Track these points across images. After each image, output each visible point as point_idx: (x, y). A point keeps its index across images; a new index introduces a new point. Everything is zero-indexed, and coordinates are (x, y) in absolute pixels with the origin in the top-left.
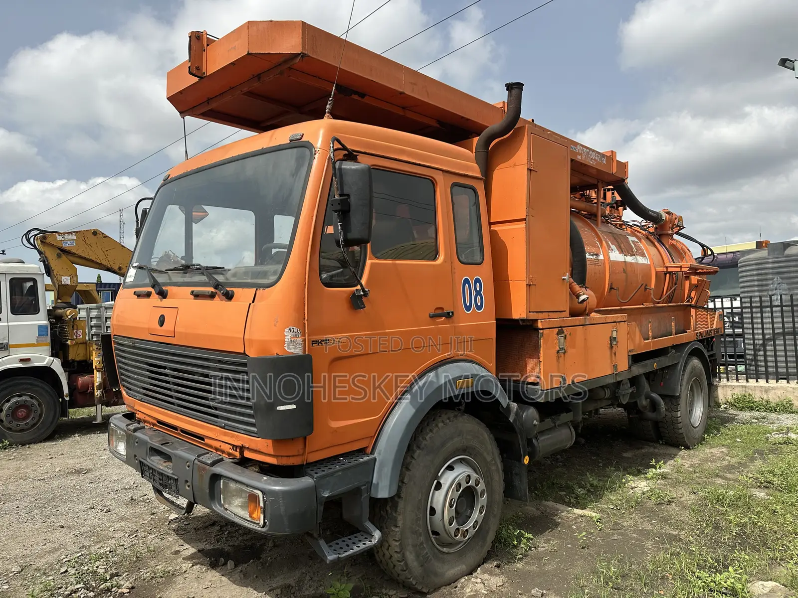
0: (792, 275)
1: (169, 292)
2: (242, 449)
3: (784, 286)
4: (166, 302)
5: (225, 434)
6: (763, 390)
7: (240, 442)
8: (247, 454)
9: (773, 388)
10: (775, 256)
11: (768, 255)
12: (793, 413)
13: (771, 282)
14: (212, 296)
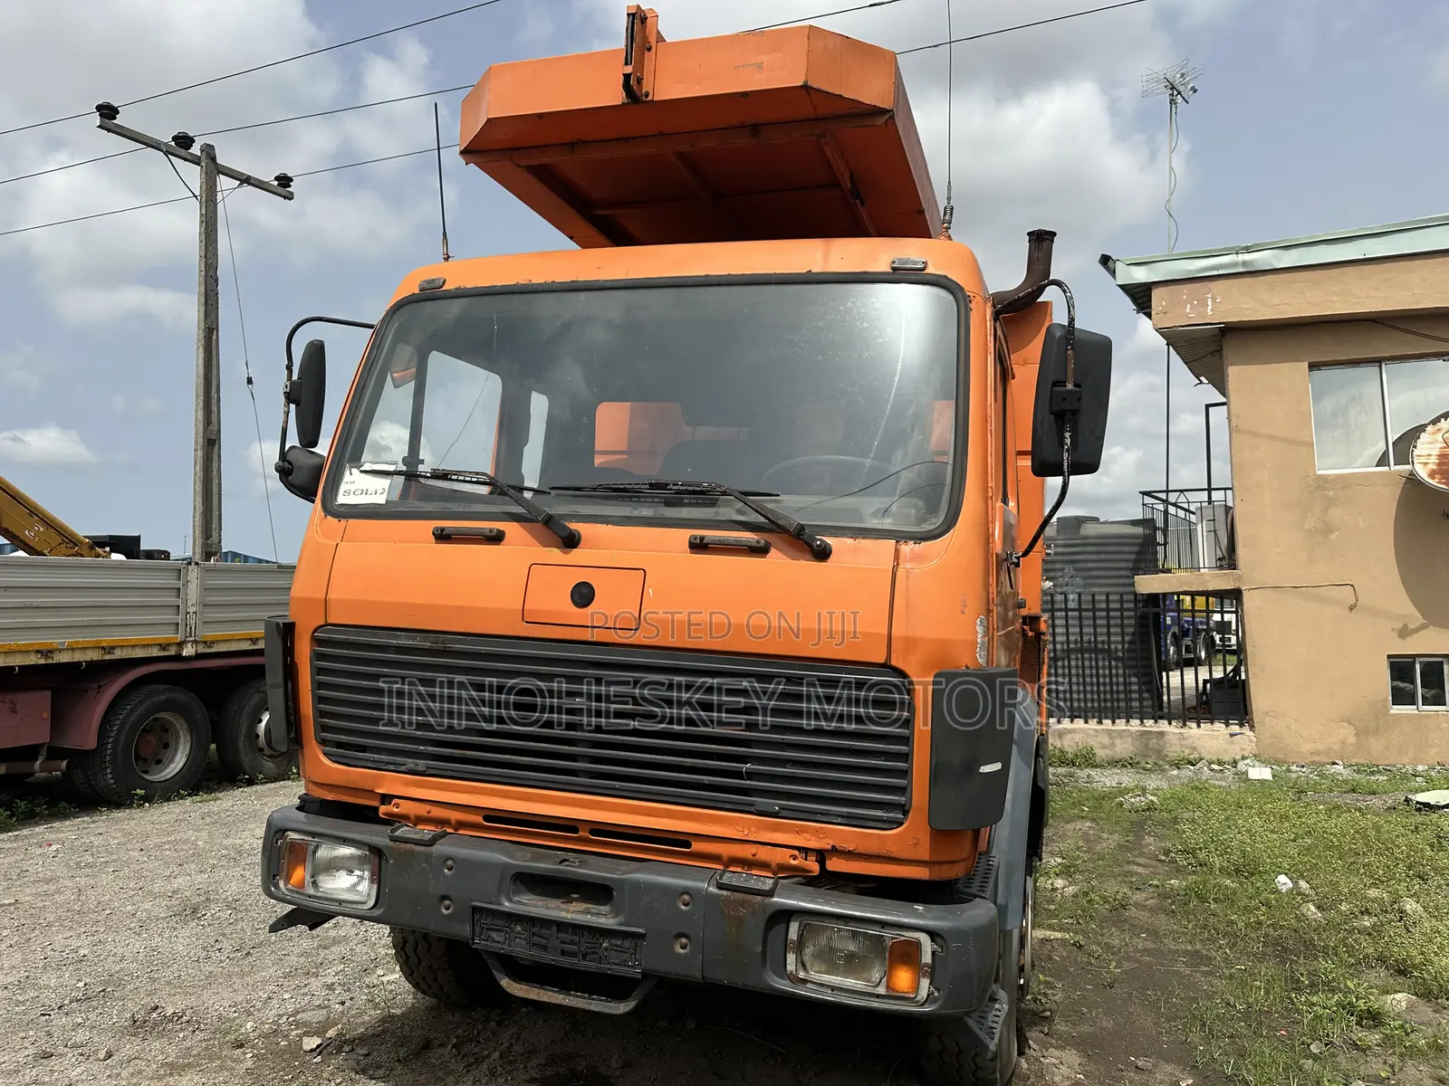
0: (1090, 565)
1: (583, 537)
2: (822, 856)
3: (1079, 581)
4: (576, 555)
5: (775, 828)
6: (1056, 734)
7: (827, 840)
8: (834, 865)
9: (1070, 731)
10: (1068, 536)
11: (1058, 534)
12: (1096, 767)
13: (1060, 574)
14: (761, 551)
